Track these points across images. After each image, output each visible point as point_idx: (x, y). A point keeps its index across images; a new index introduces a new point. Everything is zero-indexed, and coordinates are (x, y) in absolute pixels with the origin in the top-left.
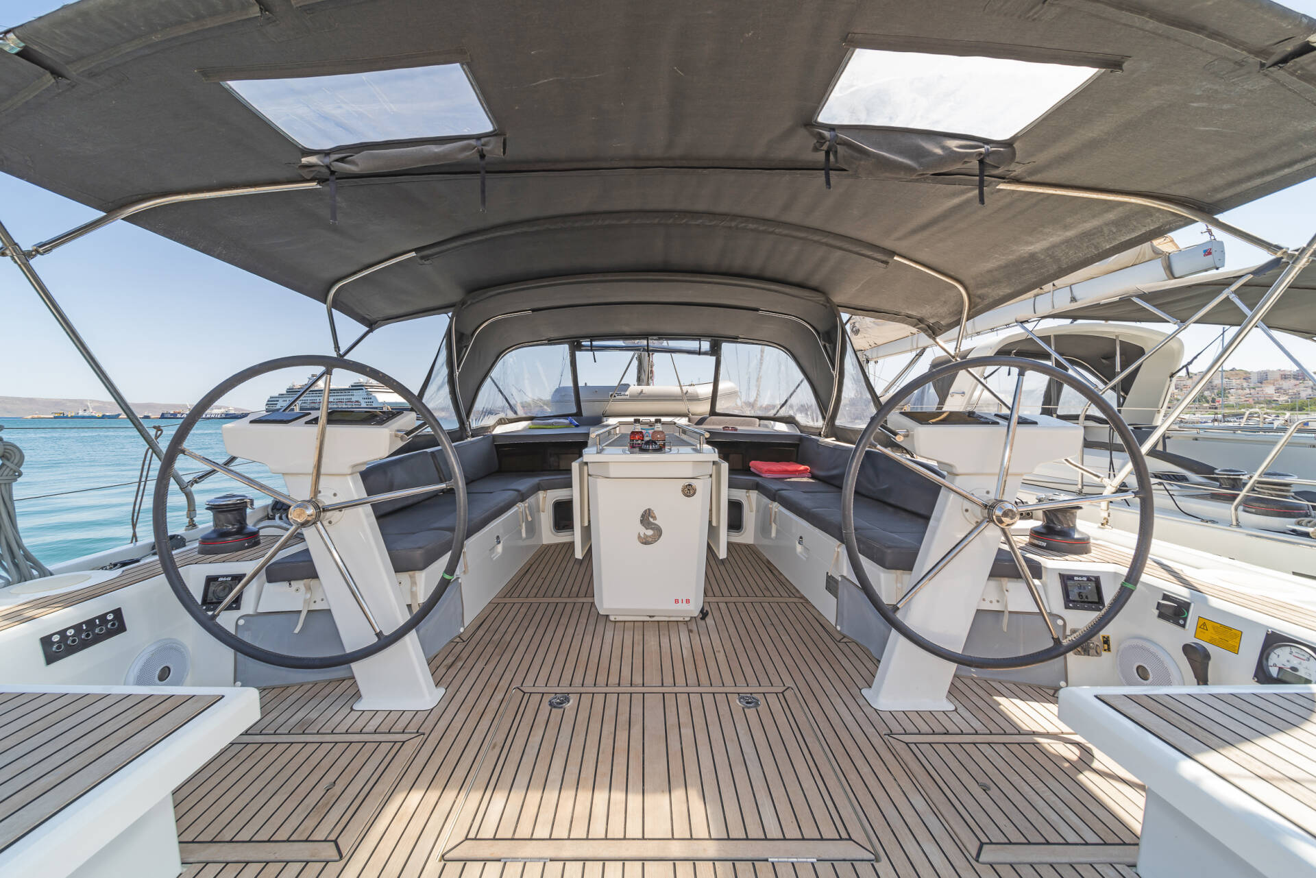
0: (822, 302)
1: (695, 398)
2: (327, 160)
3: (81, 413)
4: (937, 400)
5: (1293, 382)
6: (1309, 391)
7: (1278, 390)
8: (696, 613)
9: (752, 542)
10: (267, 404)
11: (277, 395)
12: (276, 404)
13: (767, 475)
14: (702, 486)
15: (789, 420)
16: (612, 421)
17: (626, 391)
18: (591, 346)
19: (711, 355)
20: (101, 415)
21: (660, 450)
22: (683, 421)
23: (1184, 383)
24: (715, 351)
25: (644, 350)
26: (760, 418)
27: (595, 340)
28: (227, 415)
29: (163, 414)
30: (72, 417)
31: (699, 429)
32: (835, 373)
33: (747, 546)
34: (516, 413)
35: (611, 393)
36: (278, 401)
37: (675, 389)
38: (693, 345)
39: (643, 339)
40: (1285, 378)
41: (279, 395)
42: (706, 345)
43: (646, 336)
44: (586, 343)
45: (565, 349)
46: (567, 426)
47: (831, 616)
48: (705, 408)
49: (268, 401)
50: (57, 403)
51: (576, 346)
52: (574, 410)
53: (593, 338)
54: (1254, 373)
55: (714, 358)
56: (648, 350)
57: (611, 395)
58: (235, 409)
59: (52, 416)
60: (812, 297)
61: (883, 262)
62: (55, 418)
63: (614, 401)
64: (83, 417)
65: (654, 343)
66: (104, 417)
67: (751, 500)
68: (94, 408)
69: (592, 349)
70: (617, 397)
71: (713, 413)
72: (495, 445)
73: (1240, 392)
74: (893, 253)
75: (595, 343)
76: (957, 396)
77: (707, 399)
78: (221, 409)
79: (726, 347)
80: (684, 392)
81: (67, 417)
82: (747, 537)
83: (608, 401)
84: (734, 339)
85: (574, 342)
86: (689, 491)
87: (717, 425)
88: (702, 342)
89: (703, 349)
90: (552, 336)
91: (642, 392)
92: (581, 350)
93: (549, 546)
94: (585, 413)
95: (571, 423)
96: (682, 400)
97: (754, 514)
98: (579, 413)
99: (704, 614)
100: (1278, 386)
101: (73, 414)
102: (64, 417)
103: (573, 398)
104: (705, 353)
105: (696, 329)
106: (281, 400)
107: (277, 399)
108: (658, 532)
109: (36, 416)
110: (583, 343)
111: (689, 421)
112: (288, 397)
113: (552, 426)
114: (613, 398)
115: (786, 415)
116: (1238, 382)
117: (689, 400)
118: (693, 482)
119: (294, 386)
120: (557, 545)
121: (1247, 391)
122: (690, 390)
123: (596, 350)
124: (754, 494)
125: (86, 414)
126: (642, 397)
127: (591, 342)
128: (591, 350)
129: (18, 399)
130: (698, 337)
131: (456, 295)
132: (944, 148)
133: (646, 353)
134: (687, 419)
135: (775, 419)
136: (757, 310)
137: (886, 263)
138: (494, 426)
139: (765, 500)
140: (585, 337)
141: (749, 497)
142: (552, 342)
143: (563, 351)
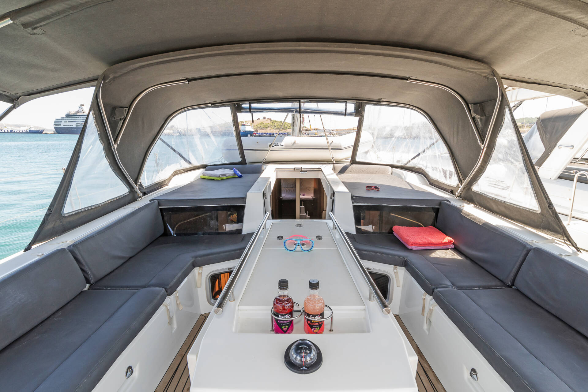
0: (484, 75)
1: (339, 148)
4: (543, 149)
10: (54, 124)
11: (60, 118)
12: (61, 124)
13: (414, 248)
17: (281, 142)
18: (250, 108)
19: (356, 116)
22: (327, 170)
24: (359, 112)
25: (296, 111)
27: (253, 103)
28: (30, 131)
32: (484, 145)
34: (190, 163)
35: (269, 144)
36: (61, 122)
38: (339, 107)
39: (295, 101)
41: (61, 118)
42: (351, 107)
43: (298, 99)
44: (245, 105)
48: (346, 155)
49: (55, 122)
51: (237, 108)
52: (239, 159)
53: (250, 101)
55: (357, 119)
56: (300, 111)
57: (270, 146)
58: (35, 127)
60: (476, 69)
63: (272, 150)
65: (307, 105)
69: (251, 110)
70: (275, 147)
71: (354, 161)
72: (160, 209)
75: (253, 106)
77: (348, 147)
78: (25, 127)
79: (369, 109)
80: (330, 142)
83: (267, 150)
84: (377, 102)
85: (235, 105)
88: (348, 104)
89: (348, 111)
90: (214, 100)
91: (295, 142)
92: (241, 112)
94: (248, 161)
95: (235, 174)
96: (327, 149)
97: (400, 289)
98: (243, 162)
103: (238, 150)
104: (351, 114)
105: (343, 95)
106: (63, 121)
107: (61, 121)
110: (243, 106)
111: (334, 169)
112: (67, 120)
114: (271, 148)
117: (334, 149)
119: (70, 112)
122: (336, 140)
123: (254, 112)
124: (402, 271)
126: (295, 146)
127: (250, 104)
128: (250, 112)
130: (344, 100)
133: (298, 115)
134: (331, 166)
136: (406, 79)
138: (170, 179)
140: (245, 101)
141: (396, 273)
142: (214, 105)
143: (225, 113)
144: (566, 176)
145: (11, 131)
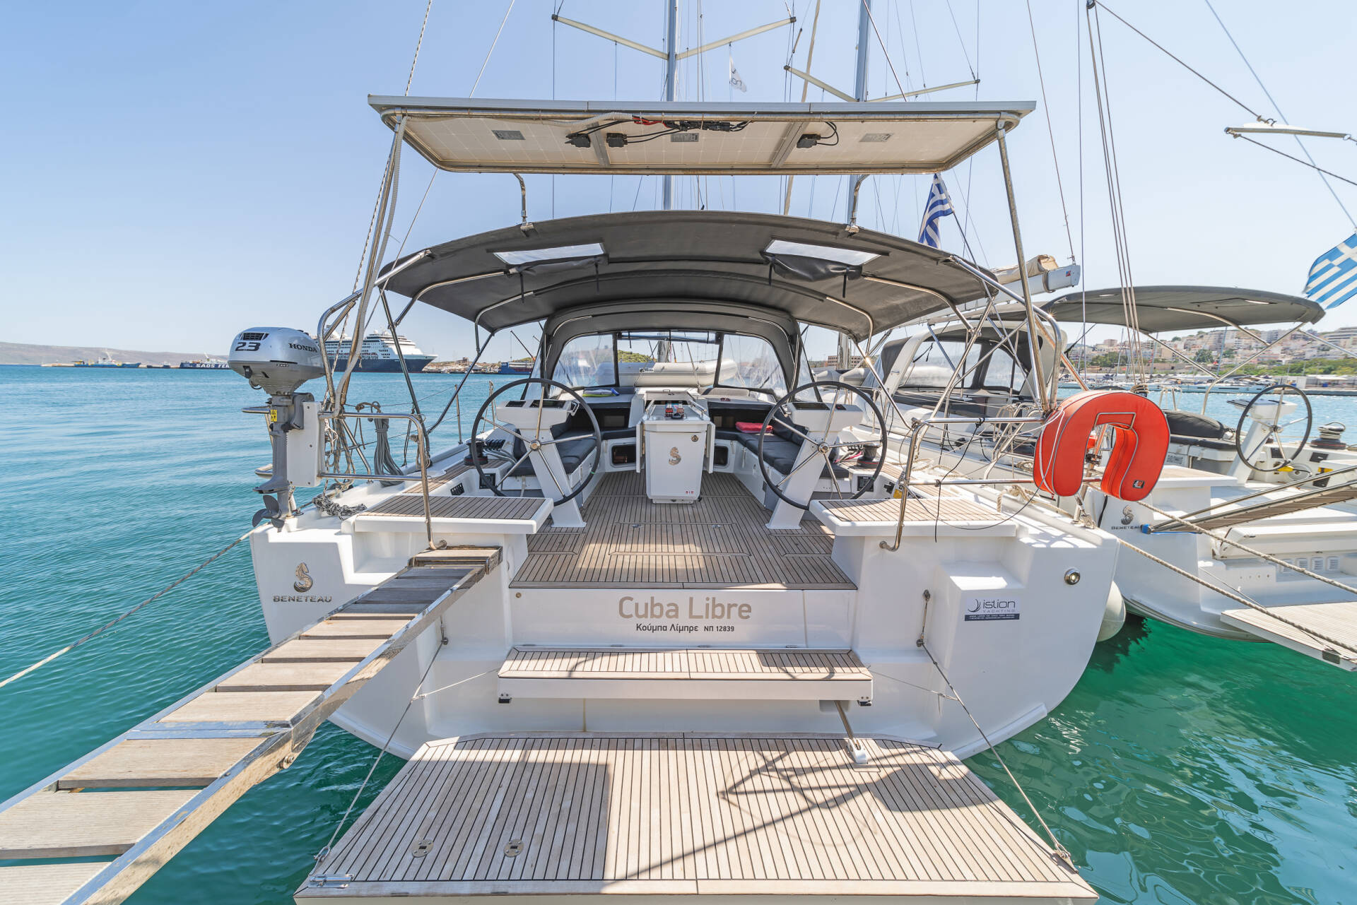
0: (788, 317)
1: (703, 373)
2: (521, 270)
3: (101, 362)
5: (1302, 342)
6: (1315, 352)
7: (1285, 350)
8: (696, 499)
9: (732, 472)
13: (743, 431)
14: (702, 437)
15: (769, 392)
16: (642, 391)
18: (629, 336)
19: (716, 343)
20: (120, 364)
21: (681, 418)
22: (693, 391)
23: (1194, 342)
24: (719, 340)
25: (665, 339)
26: (751, 390)
27: (631, 332)
29: (182, 364)
30: (92, 366)
31: (703, 397)
32: (795, 364)
33: (730, 474)
34: (572, 384)
37: (689, 366)
38: (703, 336)
39: (667, 331)
40: (1295, 338)
42: (712, 336)
43: (669, 329)
44: (625, 334)
45: (609, 338)
46: (611, 395)
47: (762, 501)
48: (710, 380)
50: (74, 351)
51: (617, 335)
52: (614, 383)
53: (630, 330)
54: (1265, 332)
55: (718, 346)
56: (670, 339)
57: (641, 371)
59: (73, 365)
60: (781, 315)
61: (820, 300)
62: (76, 366)
63: (644, 374)
64: (103, 366)
65: (674, 334)
66: (124, 366)
67: (733, 446)
68: (113, 357)
69: (630, 338)
71: (716, 385)
73: (1247, 352)
74: (826, 296)
75: (631, 334)
76: (894, 374)
77: (712, 373)
79: (727, 338)
80: (695, 368)
81: (87, 366)
82: (729, 469)
83: (638, 374)
84: (732, 332)
85: (616, 333)
86: (695, 439)
87: (716, 396)
88: (709, 334)
89: (710, 340)
90: (601, 329)
92: (621, 339)
93: (610, 474)
94: (622, 383)
95: (613, 393)
96: (693, 374)
97: (734, 455)
98: (617, 385)
99: (700, 499)
100: (1285, 346)
101: (93, 363)
102: (84, 366)
103: (613, 372)
104: (712, 342)
105: (705, 325)
108: (679, 460)
109: (57, 364)
110: (623, 334)
111: (699, 391)
113: (600, 396)
115: (769, 388)
116: (1248, 341)
117: (698, 374)
118: (697, 435)
120: (615, 473)
121: (1254, 351)
122: (700, 366)
123: (632, 339)
124: (735, 443)
125: (106, 363)
127: (628, 333)
128: (629, 339)
129: (34, 347)
130: (707, 330)
131: (548, 311)
132: (827, 269)
133: (666, 341)
134: (696, 389)
135: (760, 391)
136: (747, 317)
137: (822, 301)
138: (560, 395)
139: (742, 447)
140: (625, 330)
141: (732, 445)
142: (600, 333)
143: (608, 339)
144: (898, 399)
145: (217, 365)
